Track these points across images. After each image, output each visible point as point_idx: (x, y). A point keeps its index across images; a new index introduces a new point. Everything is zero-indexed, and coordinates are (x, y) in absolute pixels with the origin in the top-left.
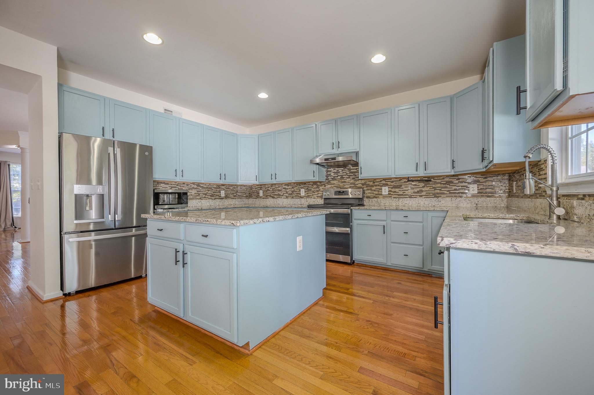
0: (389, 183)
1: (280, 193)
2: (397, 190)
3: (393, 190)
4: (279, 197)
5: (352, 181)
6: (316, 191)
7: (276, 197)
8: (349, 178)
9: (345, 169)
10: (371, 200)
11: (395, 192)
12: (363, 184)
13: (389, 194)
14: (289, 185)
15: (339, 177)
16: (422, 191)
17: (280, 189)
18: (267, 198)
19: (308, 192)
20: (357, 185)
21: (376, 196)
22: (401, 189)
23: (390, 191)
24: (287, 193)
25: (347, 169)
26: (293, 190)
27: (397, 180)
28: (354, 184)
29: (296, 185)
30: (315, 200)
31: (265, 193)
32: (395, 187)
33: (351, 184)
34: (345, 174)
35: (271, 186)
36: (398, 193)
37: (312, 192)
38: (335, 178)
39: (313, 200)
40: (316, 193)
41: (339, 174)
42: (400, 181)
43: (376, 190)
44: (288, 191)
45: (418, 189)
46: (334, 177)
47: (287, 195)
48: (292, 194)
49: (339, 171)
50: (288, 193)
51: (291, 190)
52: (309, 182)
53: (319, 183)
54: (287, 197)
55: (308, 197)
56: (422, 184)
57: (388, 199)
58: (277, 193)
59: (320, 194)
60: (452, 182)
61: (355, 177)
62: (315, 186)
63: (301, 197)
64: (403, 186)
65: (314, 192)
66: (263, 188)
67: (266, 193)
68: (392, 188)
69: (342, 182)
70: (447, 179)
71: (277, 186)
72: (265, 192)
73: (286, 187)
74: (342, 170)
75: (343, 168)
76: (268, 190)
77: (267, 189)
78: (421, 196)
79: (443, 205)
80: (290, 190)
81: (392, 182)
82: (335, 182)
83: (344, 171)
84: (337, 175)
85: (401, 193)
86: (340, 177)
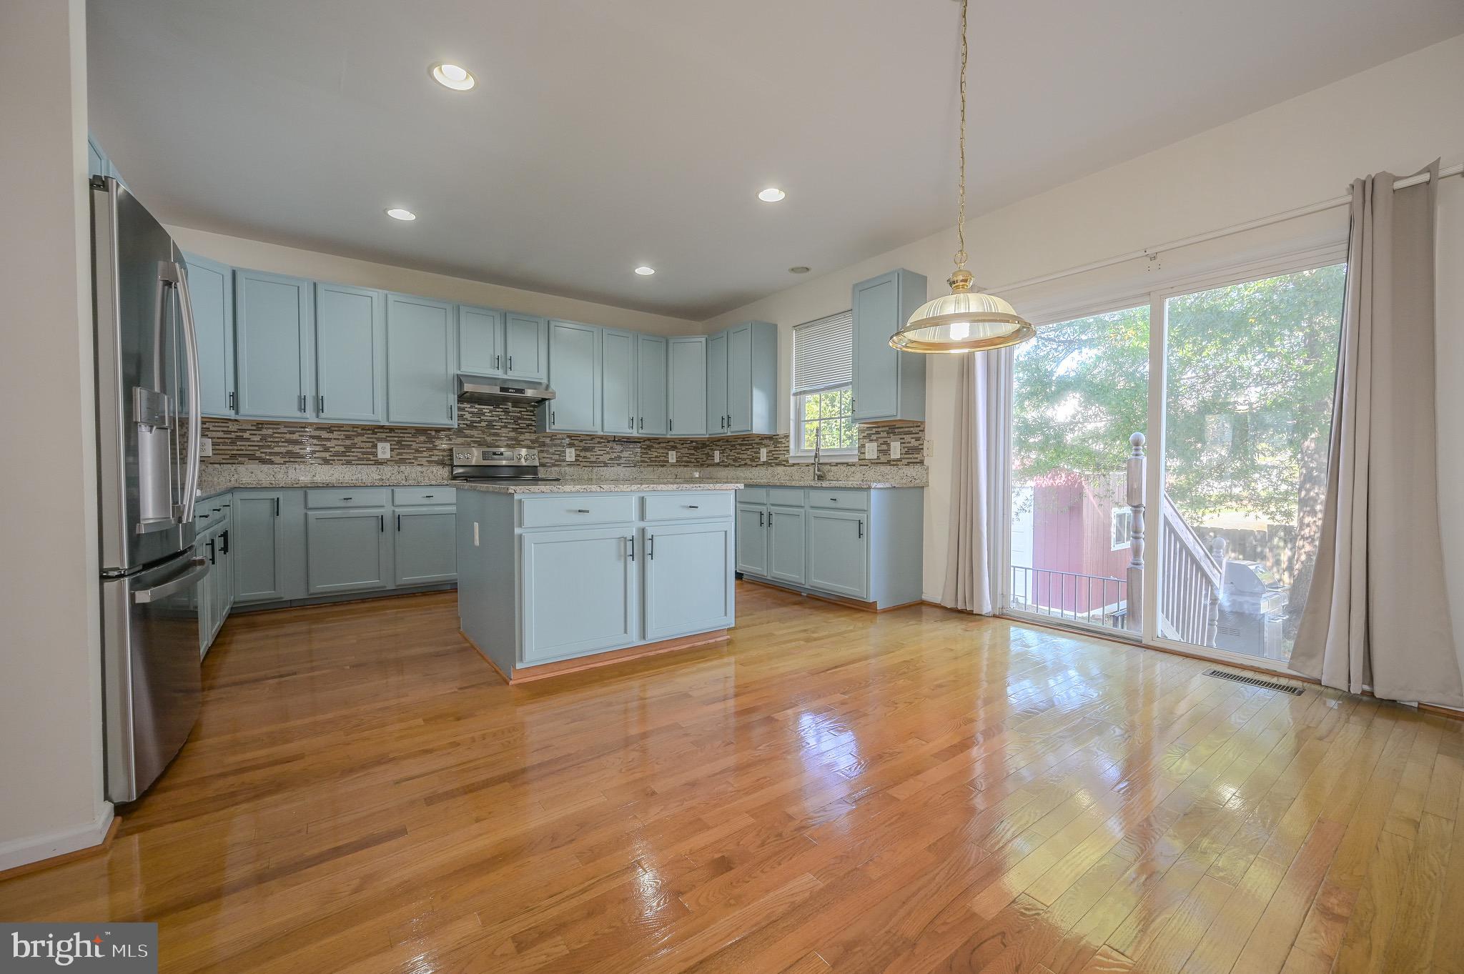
0: (576, 442)
1: (296, 449)
2: (588, 454)
3: (582, 454)
4: (292, 460)
5: (512, 434)
6: (425, 449)
7: (277, 459)
8: (506, 427)
9: (497, 410)
10: (549, 469)
11: (585, 457)
12: (533, 441)
13: (577, 460)
14: (333, 429)
15: (484, 424)
16: (620, 457)
17: (295, 437)
18: (236, 461)
19: (402, 451)
20: (521, 443)
21: (557, 463)
22: (595, 453)
23: (577, 456)
24: (326, 450)
25: (502, 410)
26: (348, 442)
27: (588, 438)
28: (515, 439)
29: (359, 431)
30: (424, 469)
31: (224, 447)
32: (586, 449)
33: (511, 439)
34: (498, 418)
35: (254, 428)
36: (589, 458)
37: (413, 451)
38: (475, 424)
39: (419, 468)
40: (425, 454)
41: (482, 418)
42: (591, 440)
43: (557, 453)
44: (328, 444)
45: (615, 455)
46: (472, 422)
47: (327, 455)
48: (348, 454)
49: (484, 411)
50: (331, 449)
51: (344, 444)
52: (405, 428)
53: (433, 433)
54: (326, 462)
55: (402, 461)
56: (618, 448)
57: (576, 468)
58: (283, 450)
59: (437, 455)
60: (652, 447)
61: (518, 427)
62: (422, 438)
63: (379, 463)
64: (596, 449)
65: (417, 451)
66: (211, 431)
67: (231, 448)
68: (581, 451)
69: (491, 435)
70: (647, 443)
71: (285, 430)
72: (225, 444)
73: (324, 434)
74: (491, 411)
75: (492, 407)
76: (241, 438)
77: (233, 435)
78: (619, 465)
79: (645, 477)
80: (339, 442)
81: (581, 441)
82: (474, 433)
83: (494, 413)
84: (479, 419)
85: (593, 459)
86: (486, 423)
